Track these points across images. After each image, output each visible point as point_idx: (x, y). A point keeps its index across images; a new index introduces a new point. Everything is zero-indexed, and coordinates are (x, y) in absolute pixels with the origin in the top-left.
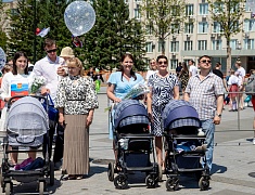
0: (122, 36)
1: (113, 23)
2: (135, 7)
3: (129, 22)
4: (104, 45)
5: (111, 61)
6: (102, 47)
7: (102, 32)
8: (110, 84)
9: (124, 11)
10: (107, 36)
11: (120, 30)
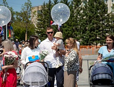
0: (103, 24)
1: (98, 16)
2: (112, 5)
3: (108, 15)
4: (92, 30)
5: (96, 39)
6: (91, 31)
7: (90, 22)
8: (99, 54)
9: (105, 8)
10: (93, 24)
11: (102, 20)
